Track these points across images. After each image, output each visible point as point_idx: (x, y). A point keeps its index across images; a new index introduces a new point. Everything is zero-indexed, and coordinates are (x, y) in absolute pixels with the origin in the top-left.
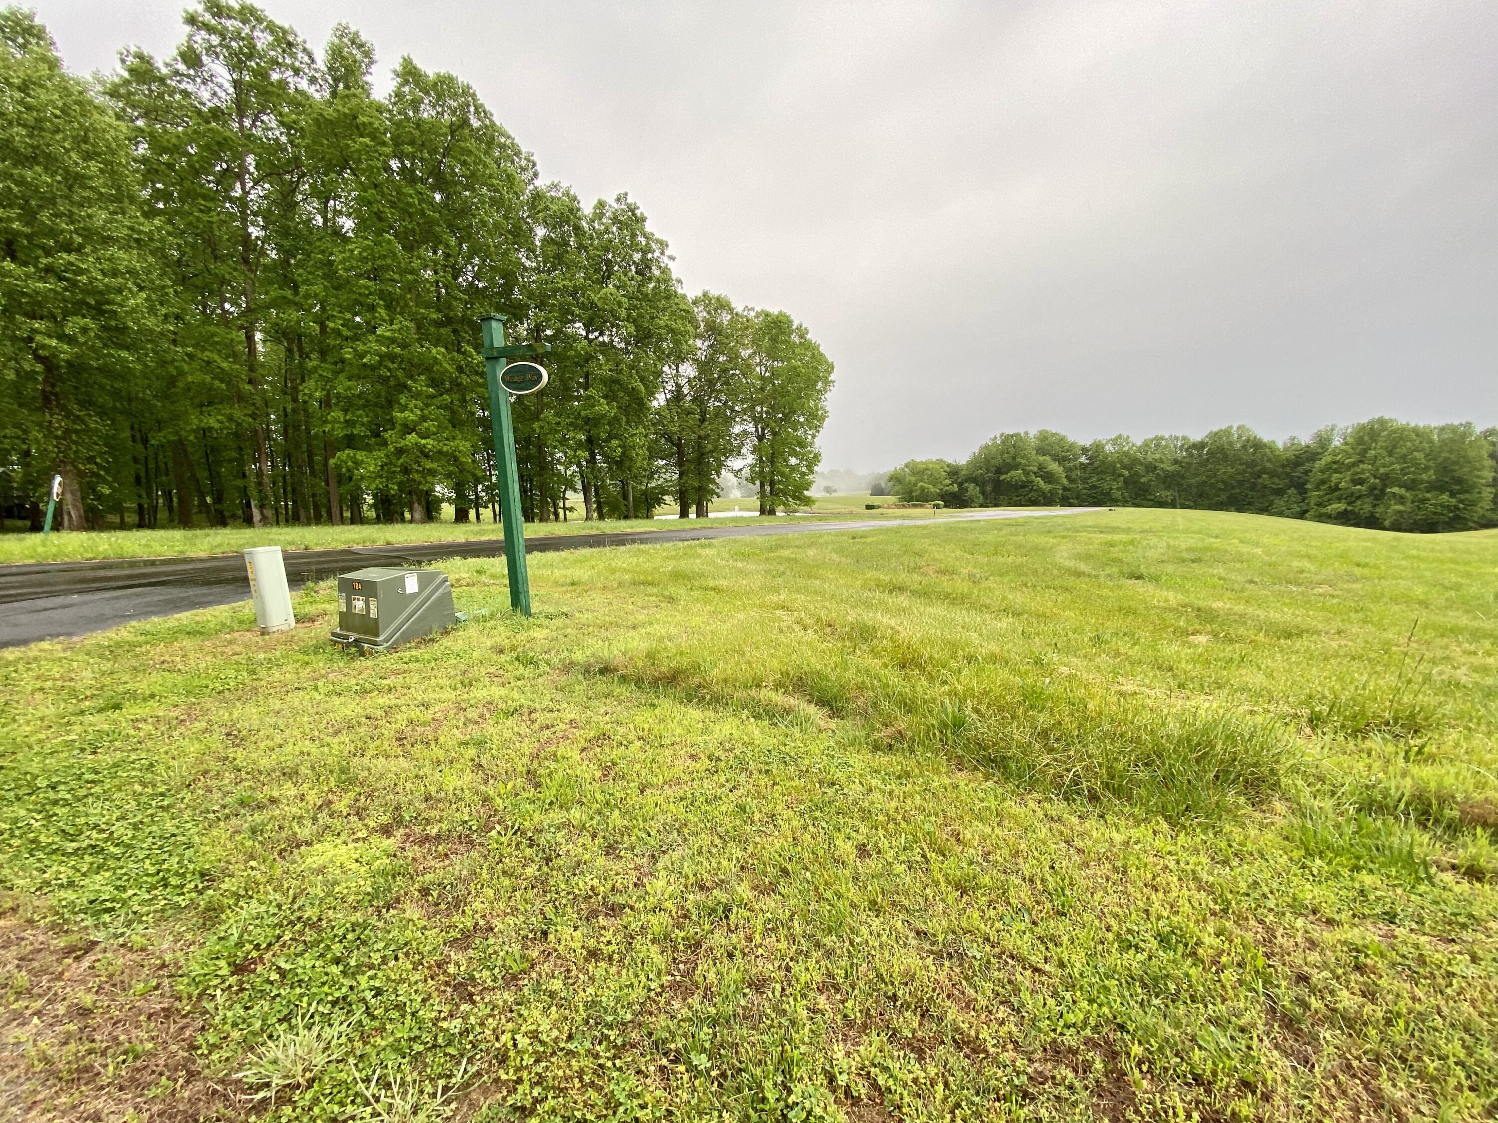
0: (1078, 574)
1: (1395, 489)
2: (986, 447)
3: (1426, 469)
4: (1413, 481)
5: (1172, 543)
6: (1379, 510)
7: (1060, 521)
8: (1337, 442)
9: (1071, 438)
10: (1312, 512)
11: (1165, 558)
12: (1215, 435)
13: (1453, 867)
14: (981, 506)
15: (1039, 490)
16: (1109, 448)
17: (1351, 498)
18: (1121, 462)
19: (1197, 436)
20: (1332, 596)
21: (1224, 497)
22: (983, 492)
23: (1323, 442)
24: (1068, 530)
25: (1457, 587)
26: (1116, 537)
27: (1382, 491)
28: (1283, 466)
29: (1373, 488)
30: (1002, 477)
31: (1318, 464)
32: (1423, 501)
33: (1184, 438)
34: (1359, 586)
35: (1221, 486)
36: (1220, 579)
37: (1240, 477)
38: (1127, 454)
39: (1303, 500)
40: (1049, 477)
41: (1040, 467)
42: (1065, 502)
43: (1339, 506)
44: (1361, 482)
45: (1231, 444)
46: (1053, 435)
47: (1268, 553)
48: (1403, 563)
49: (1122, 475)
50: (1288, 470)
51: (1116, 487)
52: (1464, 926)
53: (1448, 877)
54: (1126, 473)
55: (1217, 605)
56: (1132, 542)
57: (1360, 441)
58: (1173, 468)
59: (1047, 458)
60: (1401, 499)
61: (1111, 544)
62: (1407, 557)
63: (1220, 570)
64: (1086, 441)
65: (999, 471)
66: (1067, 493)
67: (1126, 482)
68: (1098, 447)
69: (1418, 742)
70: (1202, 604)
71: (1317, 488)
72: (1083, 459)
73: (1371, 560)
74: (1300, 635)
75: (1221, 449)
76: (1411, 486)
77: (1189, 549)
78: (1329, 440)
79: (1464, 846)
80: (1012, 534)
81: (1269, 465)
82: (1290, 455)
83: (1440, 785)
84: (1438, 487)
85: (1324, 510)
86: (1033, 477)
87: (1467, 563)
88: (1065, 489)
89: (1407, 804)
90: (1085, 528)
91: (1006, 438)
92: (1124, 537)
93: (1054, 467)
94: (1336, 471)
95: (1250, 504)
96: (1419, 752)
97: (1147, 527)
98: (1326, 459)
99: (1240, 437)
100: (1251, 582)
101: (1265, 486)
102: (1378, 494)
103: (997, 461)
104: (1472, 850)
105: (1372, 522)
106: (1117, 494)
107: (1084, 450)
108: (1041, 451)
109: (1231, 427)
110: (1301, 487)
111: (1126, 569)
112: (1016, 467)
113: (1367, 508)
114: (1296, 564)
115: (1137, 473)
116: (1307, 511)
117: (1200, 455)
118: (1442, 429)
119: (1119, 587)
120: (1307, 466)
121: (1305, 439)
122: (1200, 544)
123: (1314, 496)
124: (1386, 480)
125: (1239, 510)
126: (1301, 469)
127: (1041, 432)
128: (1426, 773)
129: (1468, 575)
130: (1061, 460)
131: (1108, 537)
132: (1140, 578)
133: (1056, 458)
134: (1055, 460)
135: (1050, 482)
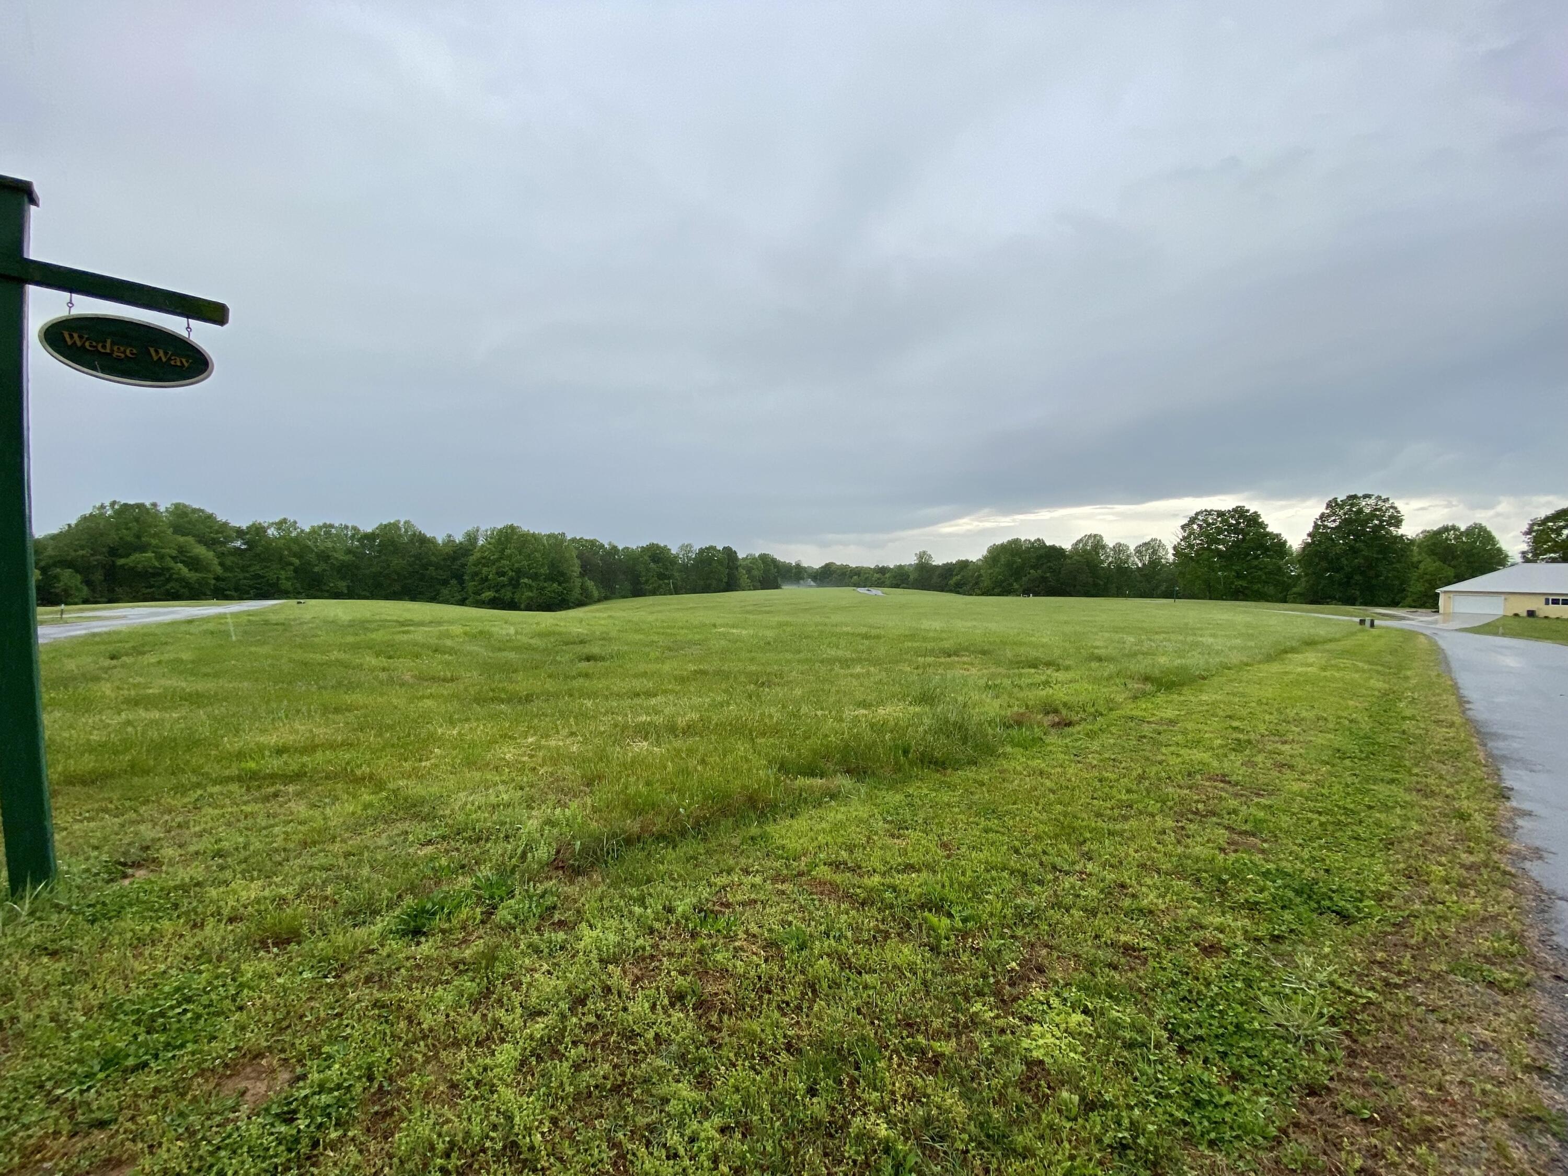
1: (526, 580)
2: (88, 517)
3: (542, 565)
4: (536, 574)
6: (517, 596)
8: (481, 542)
9: (221, 517)
10: (470, 600)
12: (385, 528)
14: (86, 601)
15: (181, 579)
16: (271, 532)
17: (498, 587)
18: (289, 549)
19: (368, 527)
21: (397, 587)
22: (88, 583)
23: (472, 538)
27: (518, 581)
28: (444, 559)
29: (511, 579)
30: (121, 562)
31: (472, 559)
32: (543, 588)
33: (354, 528)
35: (394, 576)
37: (411, 569)
38: (295, 540)
39: (463, 589)
40: (194, 563)
41: (181, 550)
42: (221, 593)
43: (488, 595)
44: (503, 574)
45: (400, 536)
46: (195, 511)
49: (292, 564)
50: (449, 563)
51: (285, 577)
54: (297, 562)
57: (498, 541)
58: (346, 558)
59: (190, 539)
60: (530, 588)
64: (243, 523)
65: (113, 552)
66: (222, 585)
67: (296, 571)
68: (258, 530)
71: (472, 579)
72: (238, 544)
75: (392, 542)
76: (535, 577)
78: (476, 539)
81: (433, 559)
82: (448, 550)
84: (551, 578)
85: (479, 598)
86: (172, 564)
88: (217, 579)
91: (123, 510)
93: (200, 550)
94: (484, 565)
95: (420, 593)
98: (477, 555)
99: (406, 531)
101: (432, 577)
102: (515, 584)
103: (113, 538)
105: (512, 606)
106: (286, 585)
107: (240, 533)
108: (178, 529)
109: (399, 521)
110: (460, 578)
112: (143, 548)
113: (509, 595)
115: (309, 563)
116: (465, 599)
117: (372, 547)
118: (549, 536)
120: (463, 560)
121: (459, 538)
123: (471, 585)
124: (519, 572)
125: (413, 599)
126: (459, 562)
127: (177, 506)
130: (210, 543)
133: (201, 540)
134: (200, 542)
135: (196, 570)
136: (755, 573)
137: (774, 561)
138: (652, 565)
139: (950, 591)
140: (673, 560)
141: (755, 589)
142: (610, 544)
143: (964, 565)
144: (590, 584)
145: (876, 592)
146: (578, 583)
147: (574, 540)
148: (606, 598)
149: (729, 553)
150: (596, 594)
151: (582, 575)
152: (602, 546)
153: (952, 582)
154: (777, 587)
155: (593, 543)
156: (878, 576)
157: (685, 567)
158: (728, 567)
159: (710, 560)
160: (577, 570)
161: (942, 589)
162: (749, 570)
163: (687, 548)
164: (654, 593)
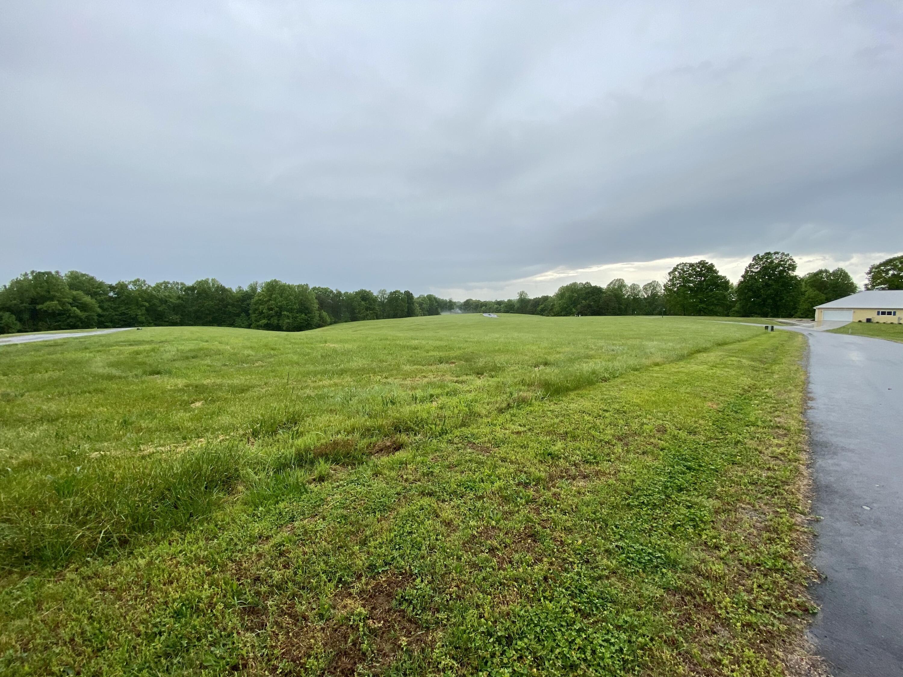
0: (110, 378)
1: (285, 313)
2: (18, 282)
3: (295, 303)
4: (291, 309)
5: (180, 347)
6: (281, 322)
7: (96, 340)
8: (259, 290)
9: (99, 278)
10: (253, 325)
11: (175, 358)
12: (200, 283)
13: (314, 480)
14: (19, 331)
15: (76, 317)
16: (130, 287)
17: (269, 317)
18: (142, 297)
19: (190, 283)
20: (262, 366)
21: (210, 318)
22: (20, 320)
23: (253, 289)
24: (103, 346)
25: (308, 354)
26: (141, 348)
27: (280, 313)
28: (237, 301)
29: (276, 312)
30: (39, 307)
31: (253, 301)
32: (296, 317)
33: (182, 284)
34: (273, 359)
35: (207, 312)
36: (208, 366)
37: (217, 307)
38: (145, 291)
39: (249, 319)
40: (84, 307)
41: (75, 299)
42: (101, 325)
43: (264, 321)
44: (271, 309)
45: (209, 288)
46: (84, 275)
47: (234, 349)
48: (290, 346)
49: (143, 306)
50: (240, 303)
51: (140, 313)
52: (319, 506)
53: (312, 486)
54: (147, 304)
55: (206, 382)
56: (153, 350)
57: (268, 290)
58: (178, 301)
59: (80, 293)
60: (288, 317)
61: (138, 353)
62: (291, 343)
63: (208, 361)
64: (113, 282)
65: (34, 301)
66: (102, 319)
67: (147, 310)
68: (122, 286)
69: (297, 428)
70: (197, 382)
71: (254, 313)
72: (111, 294)
73: (277, 347)
74: (248, 390)
75: (204, 291)
76: (291, 311)
77: (191, 350)
78: (256, 289)
79: (317, 469)
80: (49, 354)
81: (230, 301)
82: (239, 295)
83: (305, 445)
84: (300, 311)
85: (258, 324)
86: (69, 307)
87: (311, 344)
88: (99, 315)
89: (295, 459)
90: (117, 343)
91: (38, 276)
92: (147, 347)
93: (87, 299)
94: (261, 304)
95: (224, 322)
96: (297, 433)
97: (163, 339)
98: (256, 298)
99: (213, 285)
100: (225, 365)
101: (230, 312)
102: (279, 315)
103: (33, 293)
104: (319, 469)
105: (278, 328)
106: (142, 318)
107: (112, 288)
108: (73, 287)
109: (208, 279)
110: (246, 312)
111: (148, 369)
112: (52, 299)
113: (276, 321)
114: (246, 352)
115: (154, 304)
116: (251, 324)
117: (193, 295)
118: (299, 286)
119: (143, 382)
120: (248, 302)
121: (246, 288)
122: (197, 347)
123: (253, 317)
124: (281, 308)
125: (219, 325)
126: (245, 303)
127: (72, 273)
128: (299, 442)
129: (312, 348)
130: (94, 295)
131: (136, 348)
132: (158, 373)
133: (88, 293)
134: (88, 294)
135: (85, 311)
136: (424, 306)
137: (435, 299)
138: (363, 303)
139: (538, 314)
140: (375, 300)
141: (425, 315)
142: (337, 290)
143: (545, 299)
144: (324, 314)
145: (494, 316)
146: (317, 313)
147: (314, 289)
148: (335, 323)
149: (408, 295)
150: (329, 320)
151: (319, 309)
152: (332, 292)
153: (539, 308)
154: (438, 314)
155: (326, 290)
156: (496, 306)
157: (382, 303)
158: (408, 303)
159: (397, 299)
160: (317, 306)
161: (533, 313)
162: (421, 304)
163: (383, 292)
164: (364, 319)
